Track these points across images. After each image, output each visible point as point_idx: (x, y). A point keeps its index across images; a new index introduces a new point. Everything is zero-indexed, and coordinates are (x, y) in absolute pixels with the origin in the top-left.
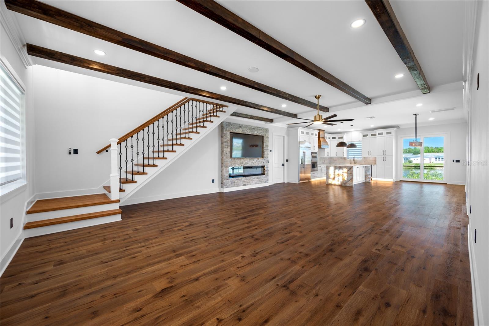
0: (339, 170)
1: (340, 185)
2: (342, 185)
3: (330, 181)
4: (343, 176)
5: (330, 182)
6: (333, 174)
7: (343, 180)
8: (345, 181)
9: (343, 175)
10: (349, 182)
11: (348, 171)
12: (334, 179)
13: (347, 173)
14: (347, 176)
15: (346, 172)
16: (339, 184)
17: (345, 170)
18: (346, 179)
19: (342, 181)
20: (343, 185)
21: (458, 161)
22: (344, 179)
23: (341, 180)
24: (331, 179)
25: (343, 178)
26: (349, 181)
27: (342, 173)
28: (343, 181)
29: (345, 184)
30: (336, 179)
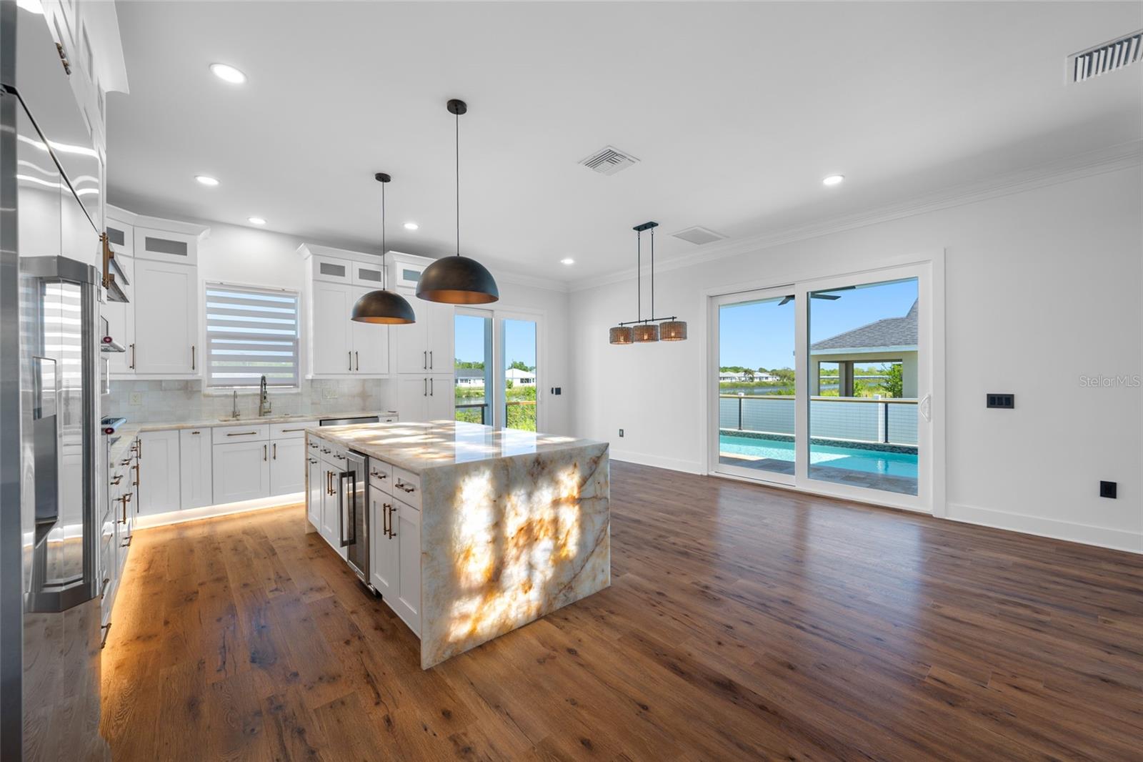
0: (530, 495)
1: (540, 617)
2: (550, 604)
3: (464, 617)
4: (556, 536)
5: (459, 631)
6: (487, 537)
7: (560, 563)
8: (571, 561)
9: (555, 521)
10: (588, 566)
11: (582, 484)
12: (494, 582)
13: (579, 501)
14: (583, 524)
15: (575, 493)
16: (533, 612)
17: (569, 482)
18: (571, 549)
19: (549, 574)
20: (558, 605)
21: (558, 391)
22: (564, 554)
23: (545, 572)
24: (471, 592)
25: (558, 548)
26: (587, 559)
27: (548, 515)
28: (556, 576)
29: (569, 587)
30: (515, 572)
